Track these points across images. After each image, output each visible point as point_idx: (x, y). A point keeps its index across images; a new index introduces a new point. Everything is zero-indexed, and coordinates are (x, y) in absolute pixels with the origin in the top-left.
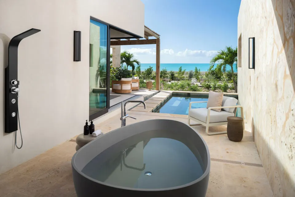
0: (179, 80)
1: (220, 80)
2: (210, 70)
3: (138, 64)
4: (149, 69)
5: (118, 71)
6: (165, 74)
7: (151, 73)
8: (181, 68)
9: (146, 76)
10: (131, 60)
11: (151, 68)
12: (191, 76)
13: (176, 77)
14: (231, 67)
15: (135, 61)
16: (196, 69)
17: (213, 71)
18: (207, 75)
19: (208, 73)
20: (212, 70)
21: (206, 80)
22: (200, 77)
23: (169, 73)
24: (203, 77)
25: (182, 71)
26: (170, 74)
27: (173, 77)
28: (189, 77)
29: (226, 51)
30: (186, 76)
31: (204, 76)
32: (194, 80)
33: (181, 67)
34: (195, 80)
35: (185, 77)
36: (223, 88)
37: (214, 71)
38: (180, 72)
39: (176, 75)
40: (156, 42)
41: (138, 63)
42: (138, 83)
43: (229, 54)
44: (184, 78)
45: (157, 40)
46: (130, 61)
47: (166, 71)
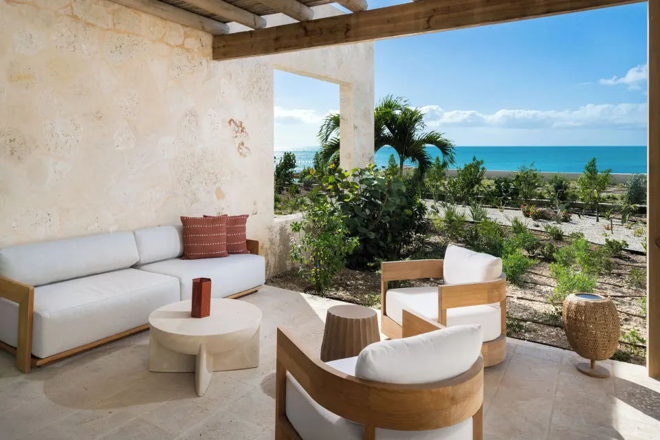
4: (471, 166)
5: (361, 182)
8: (593, 164)
10: (419, 133)
11: (479, 163)
15: (431, 139)
25: (598, 175)
33: (594, 160)
38: (590, 178)
41: (444, 147)
46: (411, 141)
47: (535, 176)
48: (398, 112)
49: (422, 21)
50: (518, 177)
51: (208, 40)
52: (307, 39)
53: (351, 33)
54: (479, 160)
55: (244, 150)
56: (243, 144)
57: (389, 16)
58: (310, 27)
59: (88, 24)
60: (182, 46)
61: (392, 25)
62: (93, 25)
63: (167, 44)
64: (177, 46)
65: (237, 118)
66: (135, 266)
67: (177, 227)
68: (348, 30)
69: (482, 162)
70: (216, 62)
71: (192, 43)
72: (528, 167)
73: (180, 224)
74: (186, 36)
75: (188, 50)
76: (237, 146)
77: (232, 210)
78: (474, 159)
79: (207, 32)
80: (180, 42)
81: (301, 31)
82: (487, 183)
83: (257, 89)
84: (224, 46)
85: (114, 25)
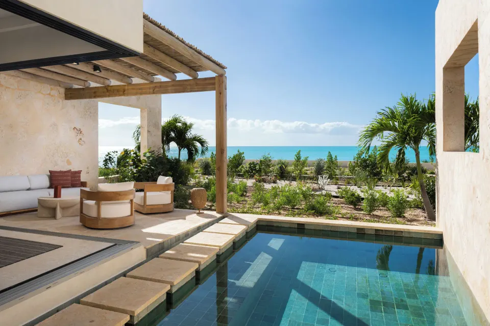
0: (294, 179)
1: (380, 179)
2: (360, 157)
3: (202, 145)
4: (237, 155)
6: (269, 166)
7: (240, 164)
8: (299, 153)
9: (232, 169)
11: (241, 154)
12: (319, 170)
13: (289, 173)
14: (414, 151)
16: (330, 156)
17: (365, 161)
18: (352, 169)
19: (354, 164)
20: (362, 157)
21: (350, 178)
22: (337, 172)
23: (276, 163)
24: (343, 172)
25: (301, 160)
26: (277, 167)
27: (283, 174)
28: (316, 172)
29: (400, 108)
30: (310, 171)
31: (347, 170)
32: (323, 181)
33: (300, 151)
34: (325, 181)
35: (308, 172)
36: (394, 206)
37: (367, 160)
38: (297, 161)
39: (290, 168)
40: (217, 84)
42: (170, 192)
43: (409, 117)
44: (306, 174)
45: (217, 79)
46: (185, 139)
47: (270, 161)
48: (180, 124)
49: (151, 90)
50: (261, 161)
51: (62, 90)
52: (108, 93)
53: (126, 92)
54: (242, 152)
55: (82, 143)
56: (81, 139)
57: (140, 87)
58: (109, 88)
59: (7, 87)
60: (49, 94)
61: (141, 91)
62: (9, 88)
63: (42, 94)
64: (48, 94)
65: (78, 127)
66: (29, 189)
67: (48, 175)
68: (124, 91)
69: (243, 153)
70: (67, 101)
71: (54, 92)
72: (267, 155)
73: (49, 174)
74: (52, 89)
75: (52, 96)
76: (78, 140)
77: (74, 168)
78: (238, 151)
79: (62, 87)
80: (48, 92)
81: (105, 90)
82: (246, 166)
83: (89, 113)
84: (70, 94)
85: (18, 86)
